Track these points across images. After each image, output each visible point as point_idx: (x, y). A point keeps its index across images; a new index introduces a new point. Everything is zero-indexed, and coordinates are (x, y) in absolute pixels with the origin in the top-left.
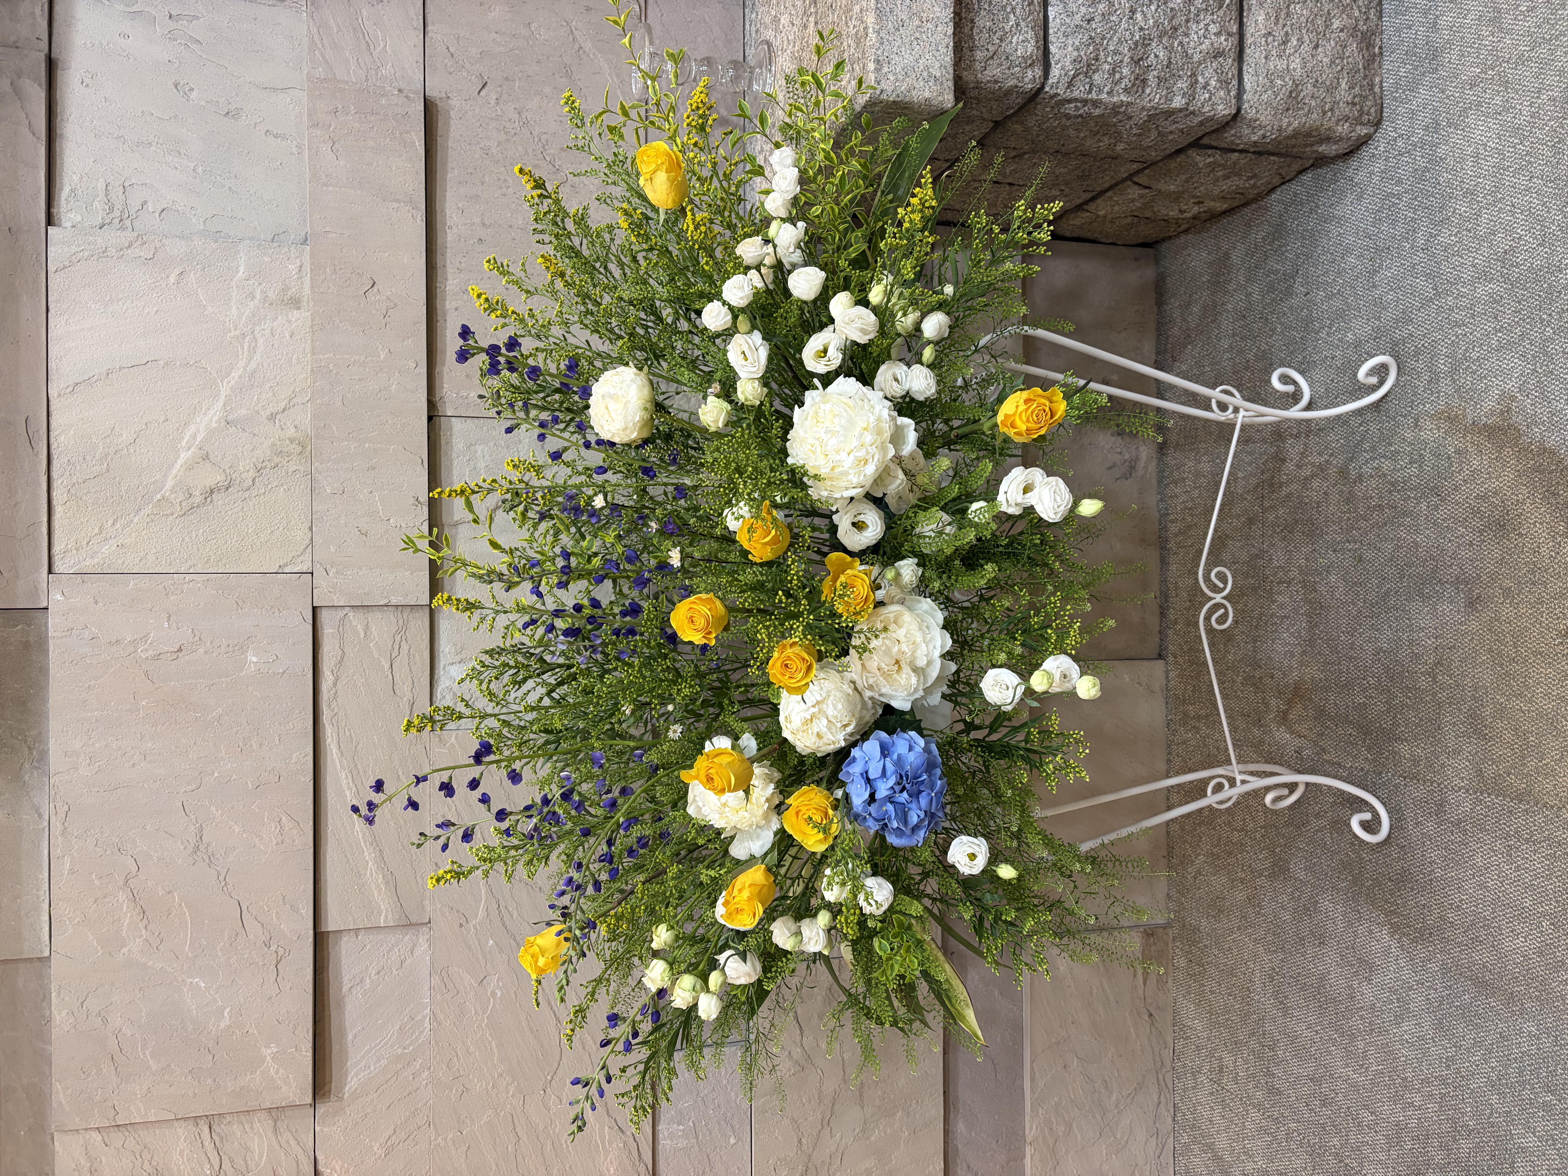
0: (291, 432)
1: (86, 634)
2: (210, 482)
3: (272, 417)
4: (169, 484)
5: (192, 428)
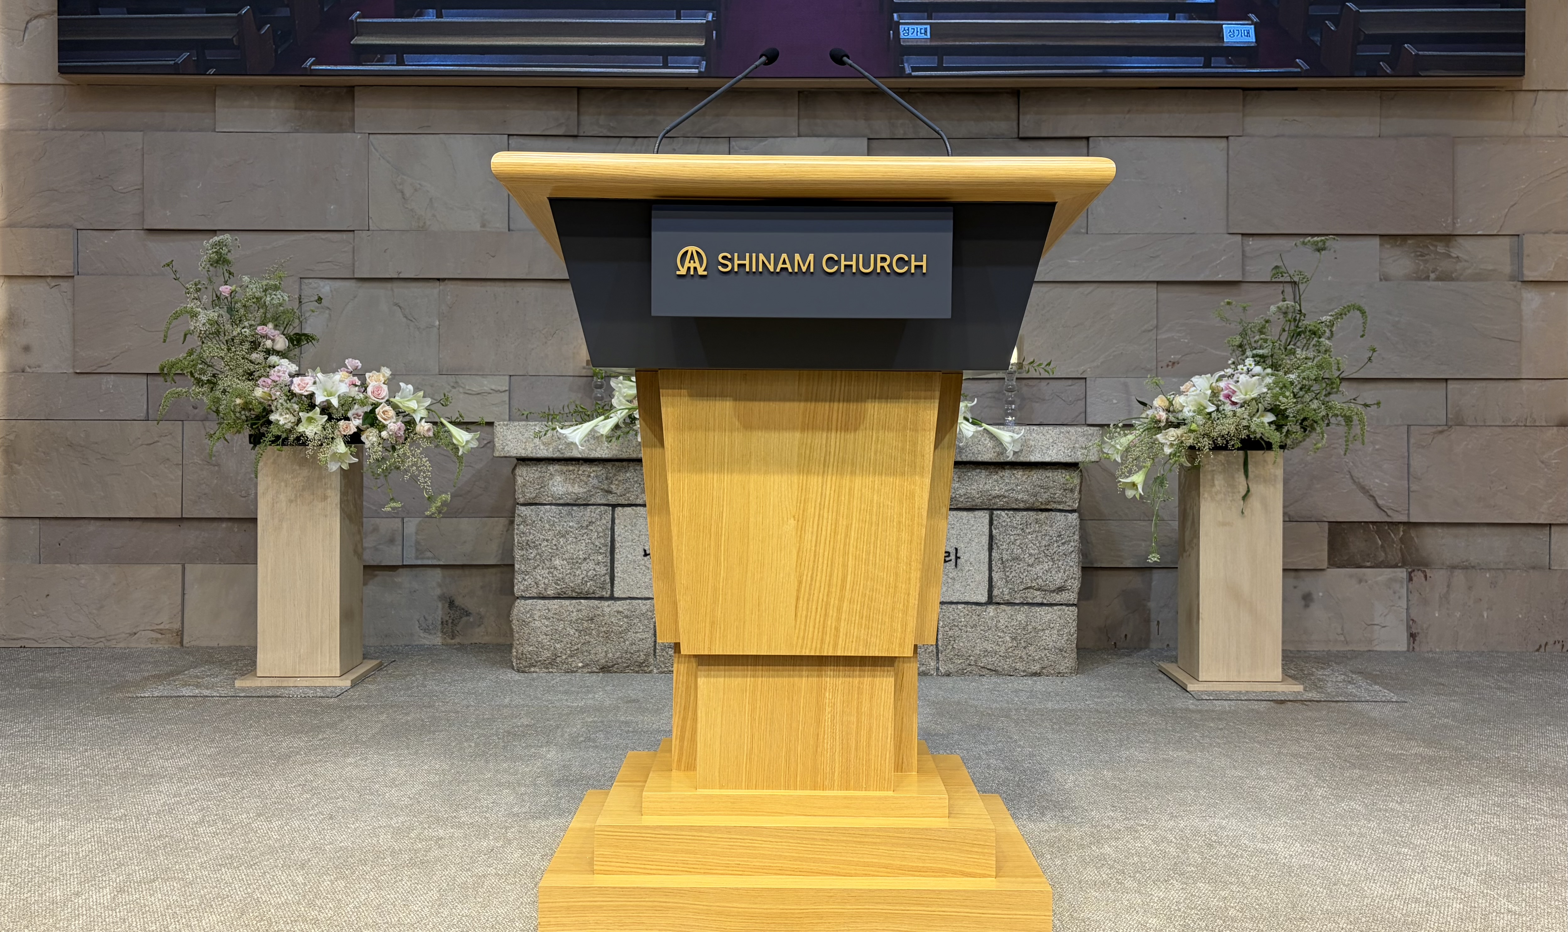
1: (344, 146)
2: (405, 192)
4: (405, 177)
5: (429, 186)
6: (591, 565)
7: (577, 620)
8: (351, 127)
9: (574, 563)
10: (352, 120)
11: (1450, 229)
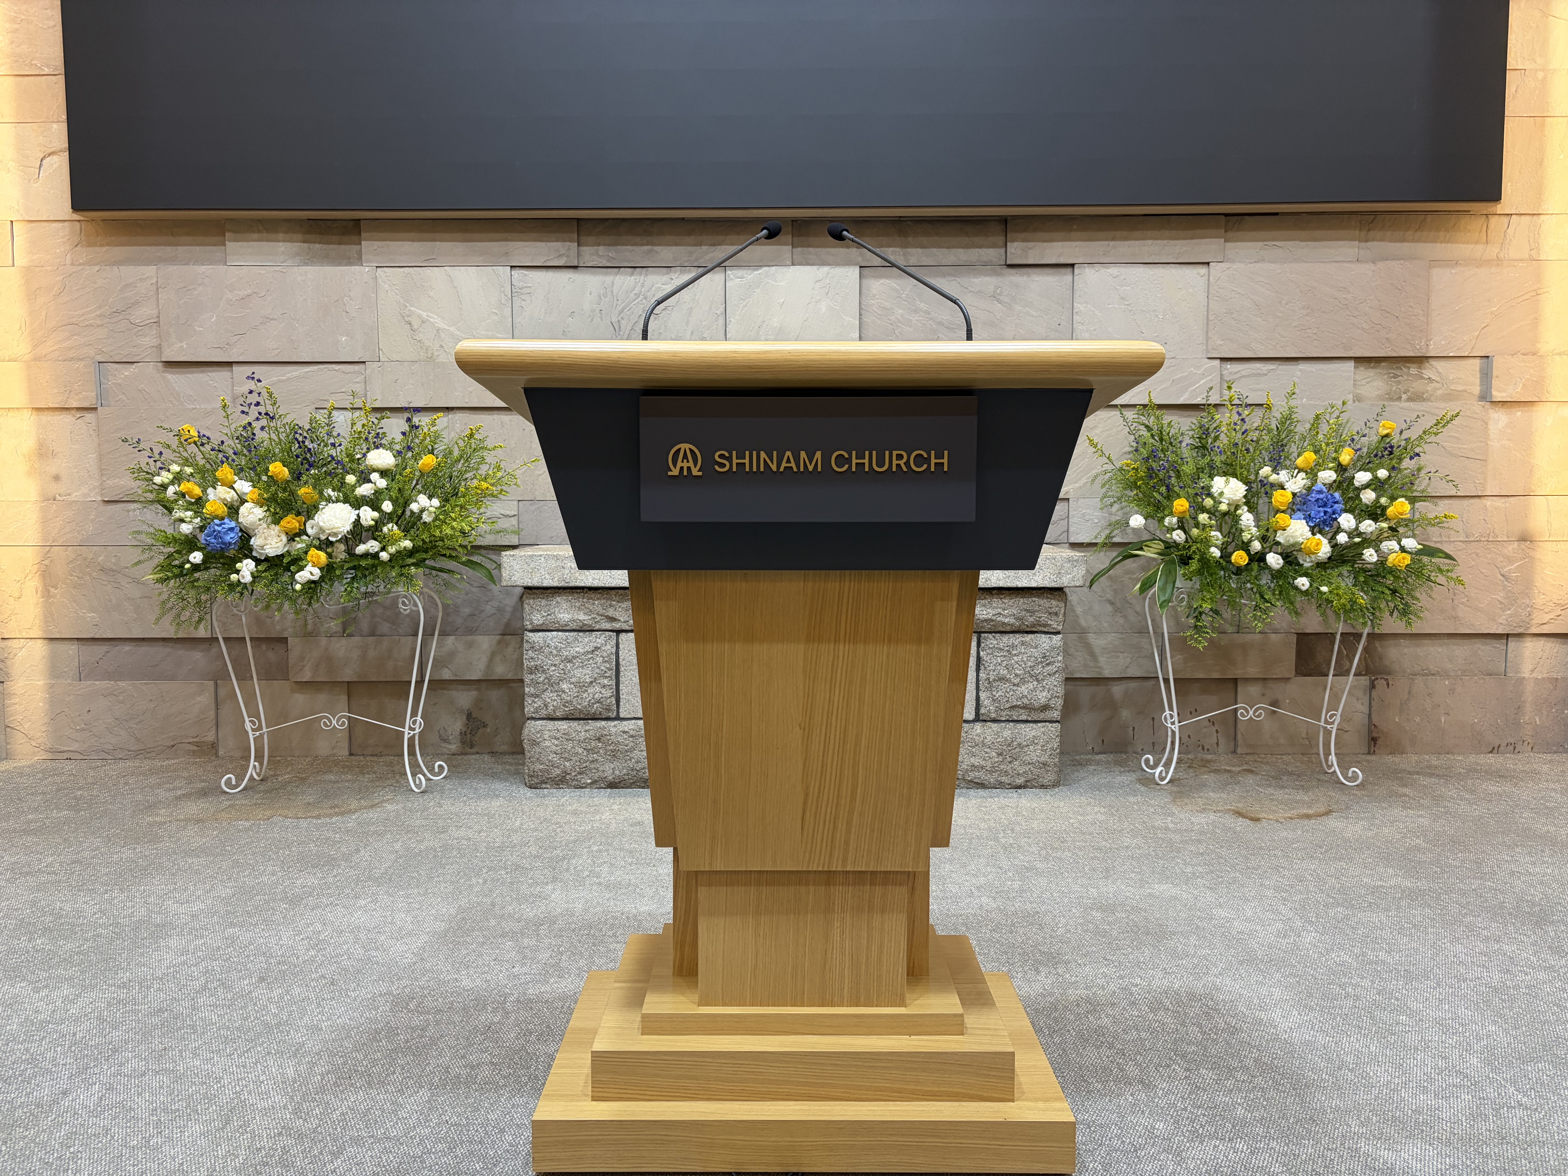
0: (436, 354)
1: (352, 279)
2: (414, 323)
3: (441, 346)
4: (412, 309)
5: (436, 317)
6: (598, 689)
7: (585, 739)
8: (358, 260)
9: (582, 686)
10: (360, 254)
11: (1424, 351)
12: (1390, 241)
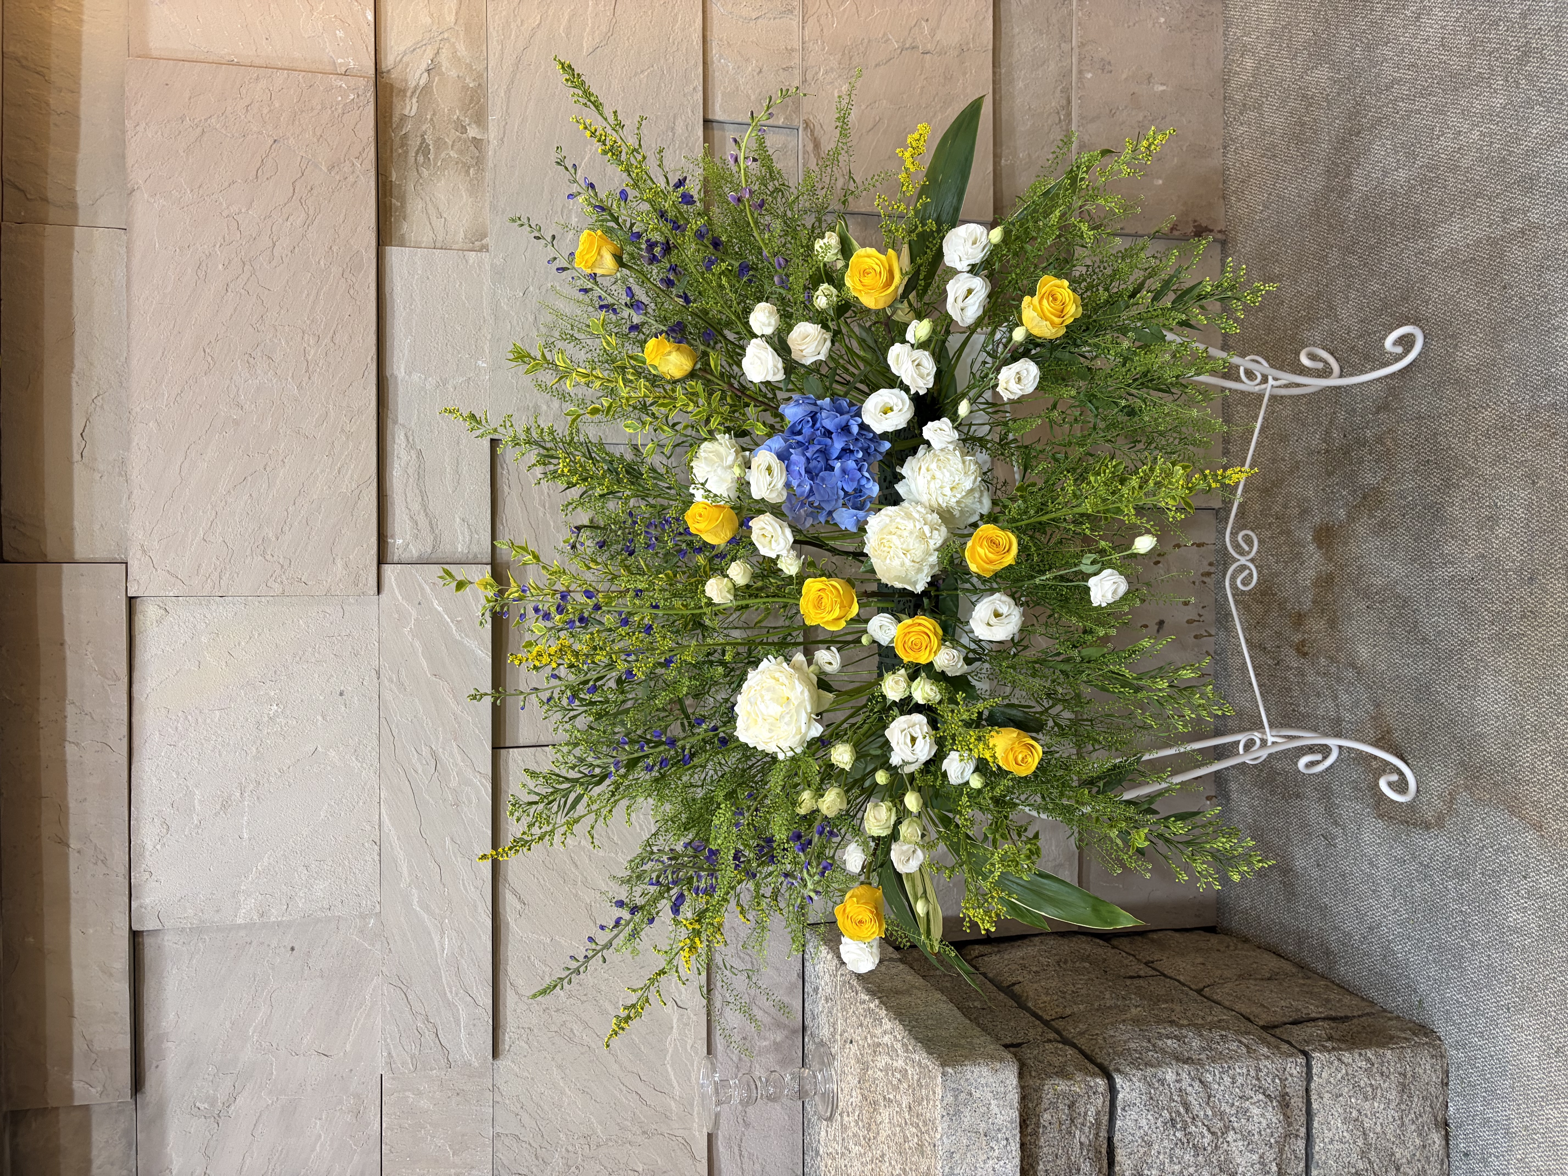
11: (362, 82)
12: (76, 147)
